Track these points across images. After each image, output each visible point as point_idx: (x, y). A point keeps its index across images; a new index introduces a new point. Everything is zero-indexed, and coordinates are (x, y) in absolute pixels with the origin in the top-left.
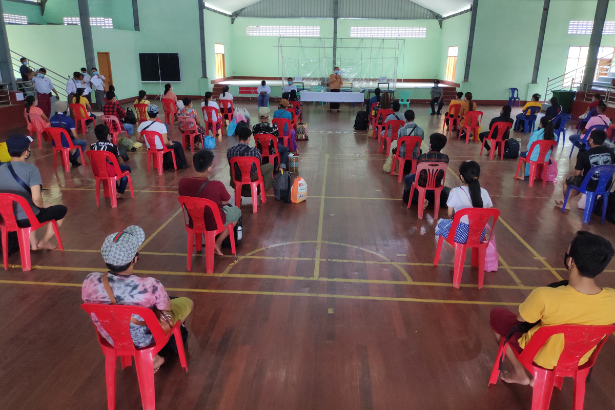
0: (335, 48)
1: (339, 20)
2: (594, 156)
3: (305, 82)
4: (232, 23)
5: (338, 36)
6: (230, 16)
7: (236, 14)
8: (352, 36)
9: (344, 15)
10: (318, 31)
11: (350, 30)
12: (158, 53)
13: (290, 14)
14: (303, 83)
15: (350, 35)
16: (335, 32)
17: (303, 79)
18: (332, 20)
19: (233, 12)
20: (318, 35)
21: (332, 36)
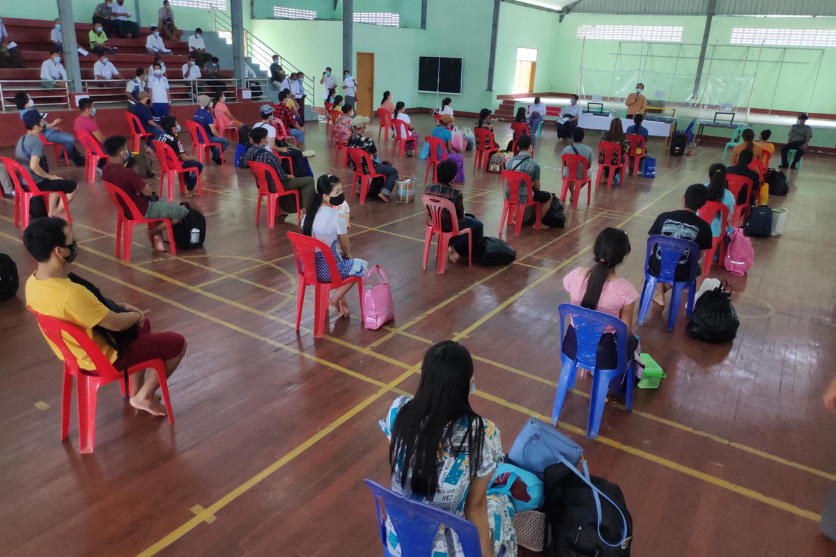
0: (702, 59)
1: (714, 18)
2: (671, 223)
3: (606, 104)
4: (561, 21)
5: (711, 41)
6: (559, 12)
7: (567, 10)
8: (733, 42)
9: (726, 10)
10: (680, 34)
11: (732, 32)
12: (440, 56)
13: (643, 9)
14: (602, 104)
15: (730, 40)
16: (706, 36)
17: (605, 99)
18: (705, 18)
19: (564, 6)
20: (679, 40)
21: (701, 41)
